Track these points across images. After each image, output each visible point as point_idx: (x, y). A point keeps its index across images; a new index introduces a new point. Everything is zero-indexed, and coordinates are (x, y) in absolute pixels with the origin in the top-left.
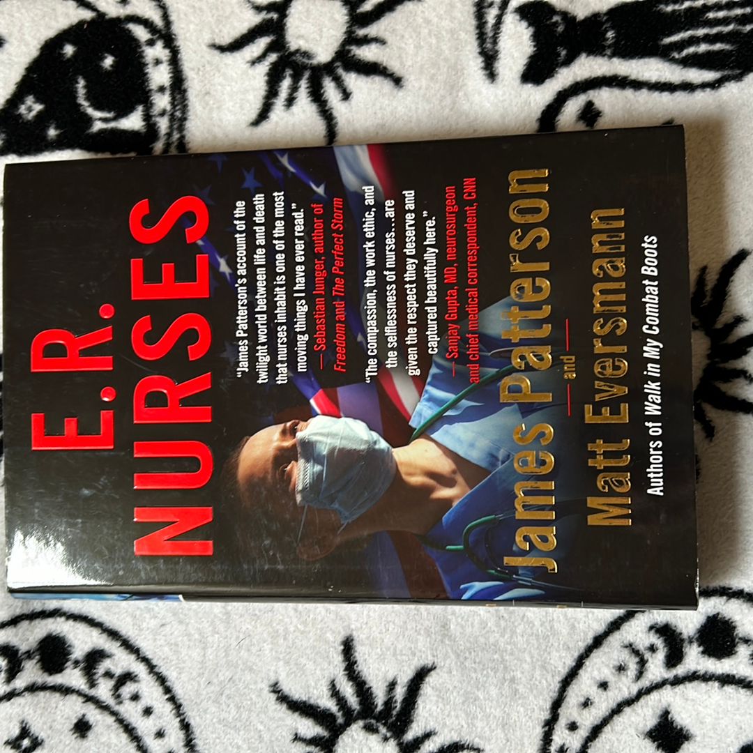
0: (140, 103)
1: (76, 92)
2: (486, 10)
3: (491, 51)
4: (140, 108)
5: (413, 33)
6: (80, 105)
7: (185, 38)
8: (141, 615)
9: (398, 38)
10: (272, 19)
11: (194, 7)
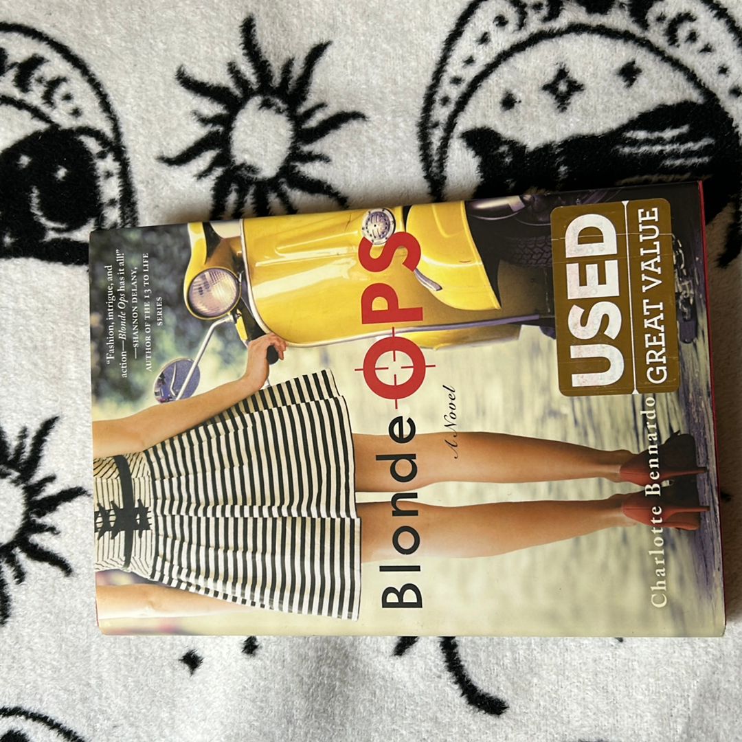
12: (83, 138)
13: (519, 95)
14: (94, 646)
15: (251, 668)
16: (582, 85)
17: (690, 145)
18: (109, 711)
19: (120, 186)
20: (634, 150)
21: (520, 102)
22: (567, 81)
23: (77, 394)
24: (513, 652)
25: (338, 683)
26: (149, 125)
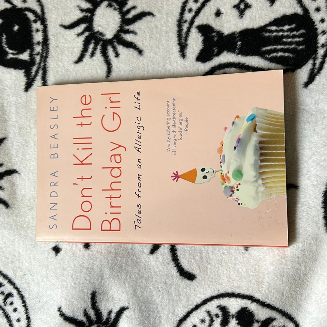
0: (29, 48)
1: (2, 40)
2: (183, 24)
3: (184, 43)
4: (29, 50)
5: (149, 31)
6: (3, 46)
7: (50, 21)
8: (16, 269)
9: (142, 32)
10: (87, 16)
11: (55, 7)
12: (27, 13)
13: (222, 10)
14: (16, 240)
15: (87, 254)
16: (251, 5)
17: (295, 33)
18: (22, 268)
19: (42, 36)
20: (270, 34)
21: (223, 13)
22: (245, 3)
23: (15, 128)
24: (200, 254)
25: (124, 265)
26: (57, 10)
